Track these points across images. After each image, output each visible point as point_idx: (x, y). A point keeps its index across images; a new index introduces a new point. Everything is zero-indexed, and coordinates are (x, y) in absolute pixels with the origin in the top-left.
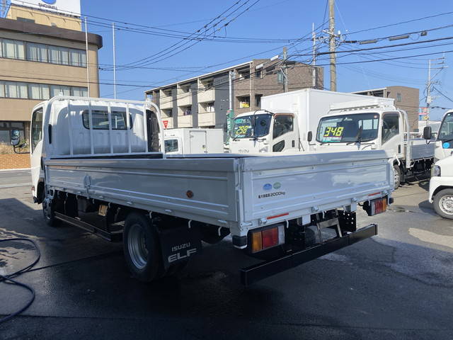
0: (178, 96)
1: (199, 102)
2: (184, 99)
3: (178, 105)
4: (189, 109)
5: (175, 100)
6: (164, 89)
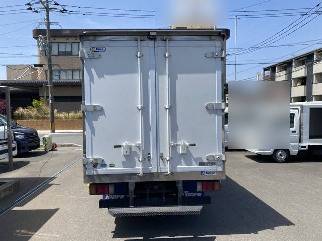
0: (293, 70)
1: (314, 73)
2: (299, 72)
3: (293, 77)
4: (303, 81)
5: (289, 74)
6: (280, 65)
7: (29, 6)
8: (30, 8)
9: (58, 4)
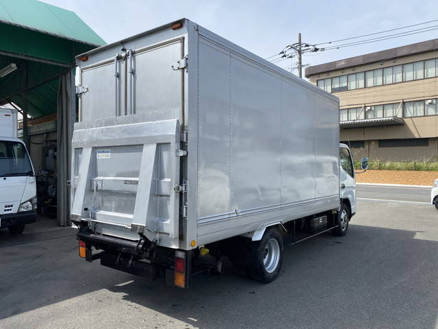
7: (283, 55)
8: (285, 56)
9: (308, 46)
